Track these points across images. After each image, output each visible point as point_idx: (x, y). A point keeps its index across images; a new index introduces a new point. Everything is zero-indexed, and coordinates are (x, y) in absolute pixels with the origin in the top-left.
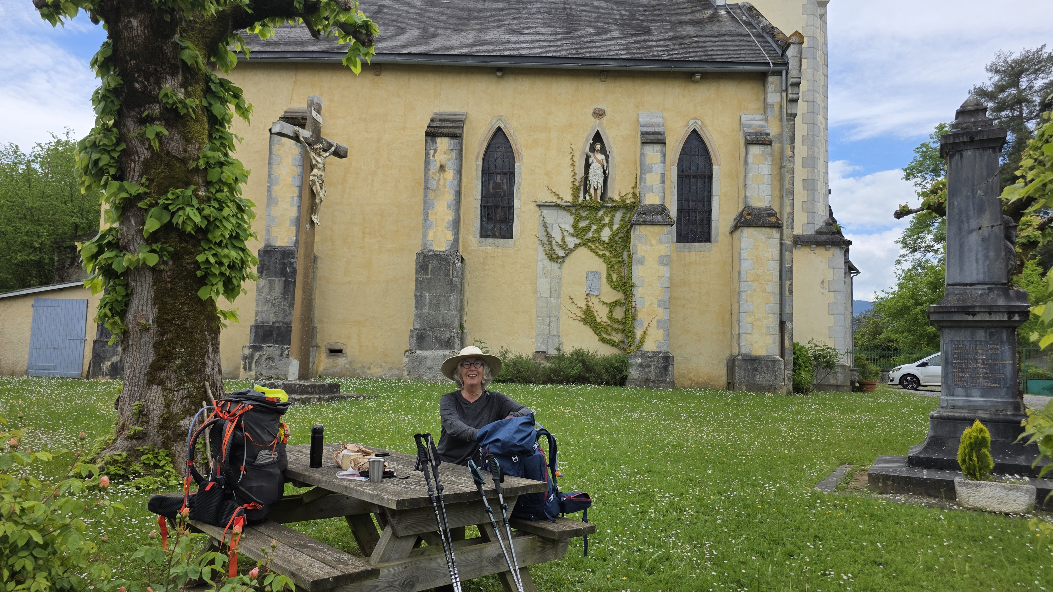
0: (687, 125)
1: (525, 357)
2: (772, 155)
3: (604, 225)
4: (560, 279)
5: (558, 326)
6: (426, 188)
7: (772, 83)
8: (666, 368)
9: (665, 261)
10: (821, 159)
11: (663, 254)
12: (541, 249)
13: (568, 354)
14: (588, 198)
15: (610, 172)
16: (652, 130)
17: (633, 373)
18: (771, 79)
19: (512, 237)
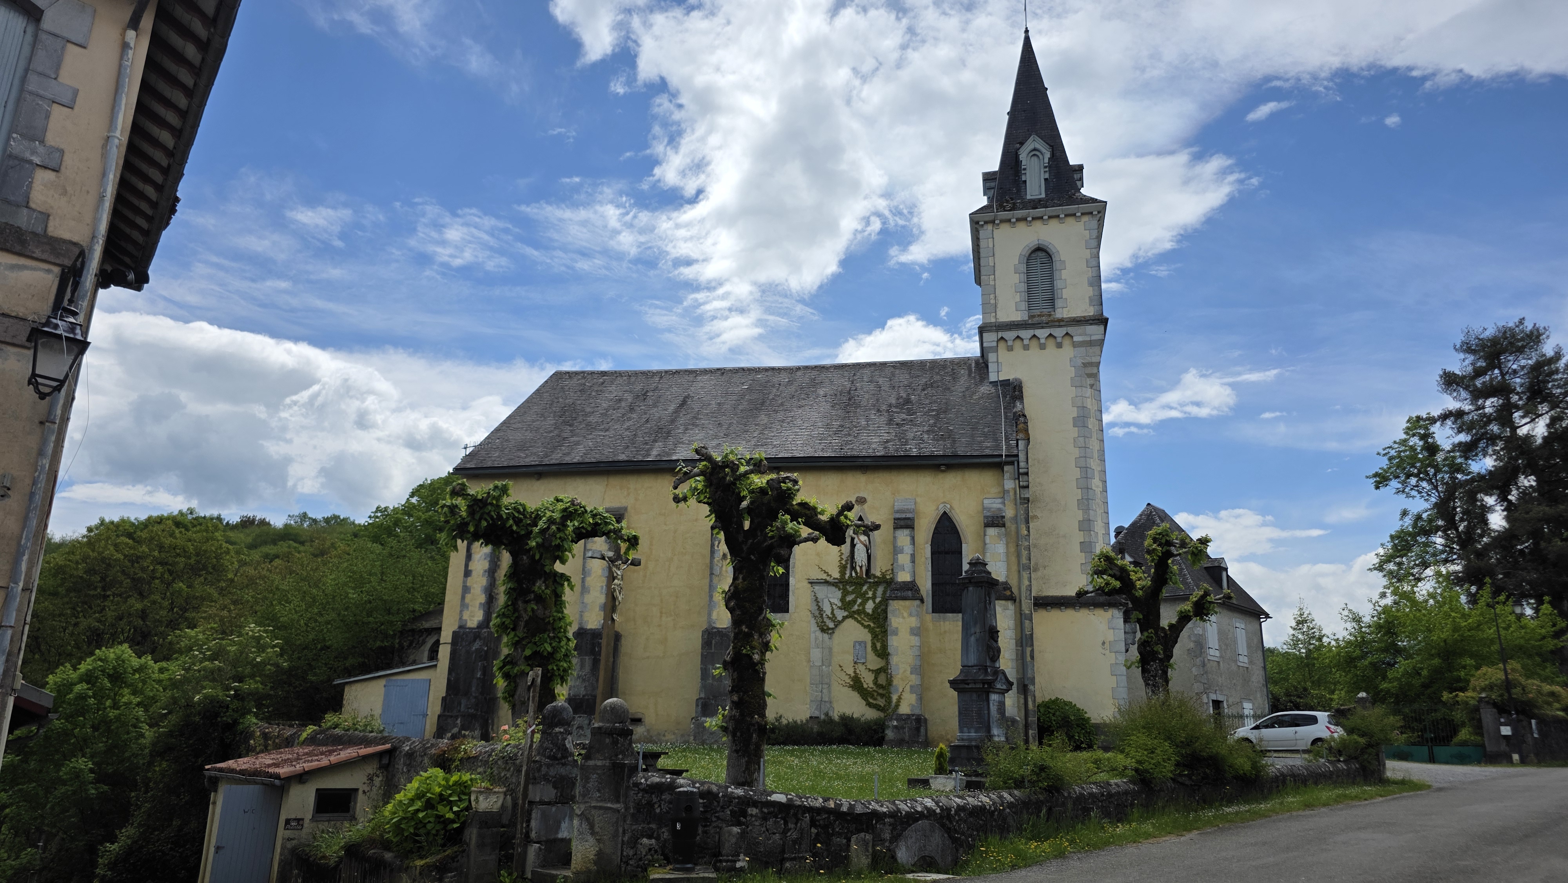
0: (937, 509)
1: (799, 722)
2: (1007, 535)
3: (868, 599)
4: (830, 649)
5: (830, 692)
6: (712, 574)
7: (1007, 472)
8: (918, 729)
9: (916, 632)
10: (1100, 521)
11: (913, 625)
12: (813, 621)
13: (836, 718)
14: (854, 574)
15: (873, 551)
16: (903, 516)
17: (890, 734)
18: (1006, 468)
19: (788, 612)
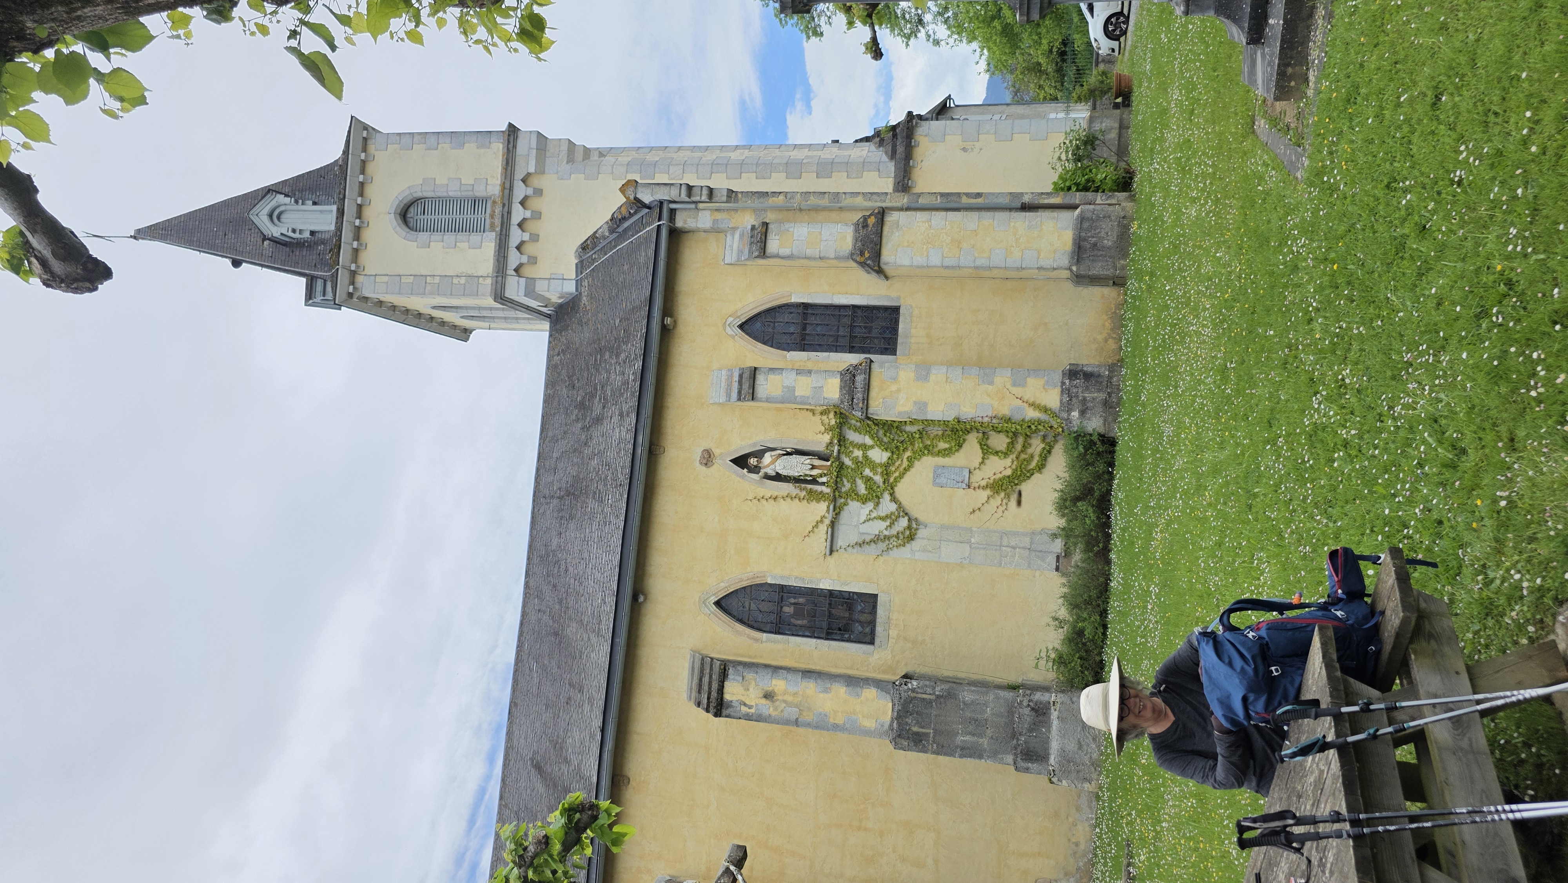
0: (732, 337)
1: (1065, 590)
2: (781, 222)
3: (866, 457)
4: (943, 527)
5: (1016, 534)
6: (796, 723)
7: (685, 222)
8: (1088, 376)
9: (923, 372)
10: (791, 154)
11: (912, 375)
12: (895, 553)
13: (1062, 522)
14: (824, 479)
15: (790, 445)
16: (736, 385)
17: (1094, 424)
18: (679, 223)
19: (876, 596)
